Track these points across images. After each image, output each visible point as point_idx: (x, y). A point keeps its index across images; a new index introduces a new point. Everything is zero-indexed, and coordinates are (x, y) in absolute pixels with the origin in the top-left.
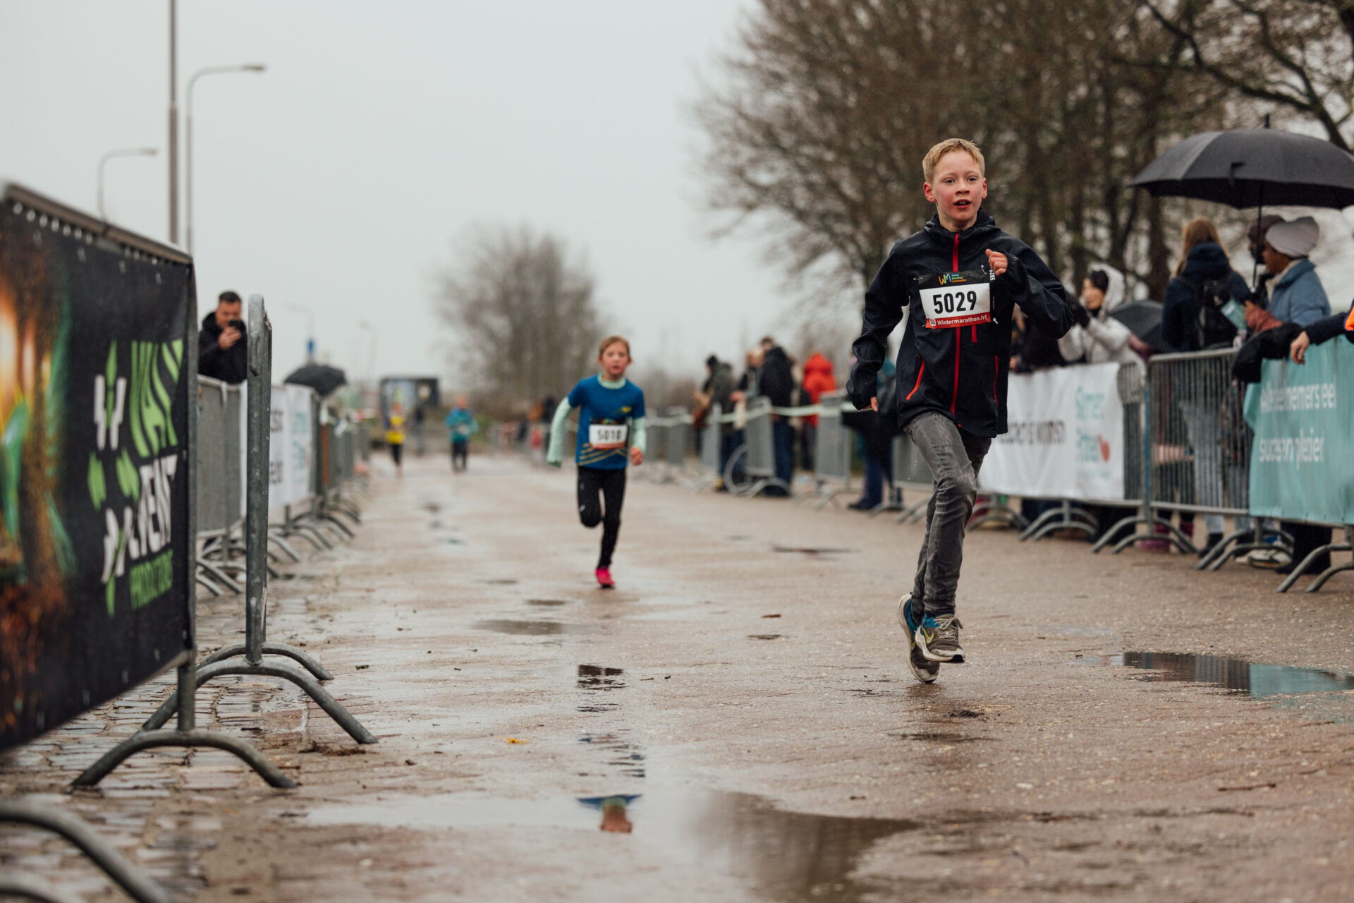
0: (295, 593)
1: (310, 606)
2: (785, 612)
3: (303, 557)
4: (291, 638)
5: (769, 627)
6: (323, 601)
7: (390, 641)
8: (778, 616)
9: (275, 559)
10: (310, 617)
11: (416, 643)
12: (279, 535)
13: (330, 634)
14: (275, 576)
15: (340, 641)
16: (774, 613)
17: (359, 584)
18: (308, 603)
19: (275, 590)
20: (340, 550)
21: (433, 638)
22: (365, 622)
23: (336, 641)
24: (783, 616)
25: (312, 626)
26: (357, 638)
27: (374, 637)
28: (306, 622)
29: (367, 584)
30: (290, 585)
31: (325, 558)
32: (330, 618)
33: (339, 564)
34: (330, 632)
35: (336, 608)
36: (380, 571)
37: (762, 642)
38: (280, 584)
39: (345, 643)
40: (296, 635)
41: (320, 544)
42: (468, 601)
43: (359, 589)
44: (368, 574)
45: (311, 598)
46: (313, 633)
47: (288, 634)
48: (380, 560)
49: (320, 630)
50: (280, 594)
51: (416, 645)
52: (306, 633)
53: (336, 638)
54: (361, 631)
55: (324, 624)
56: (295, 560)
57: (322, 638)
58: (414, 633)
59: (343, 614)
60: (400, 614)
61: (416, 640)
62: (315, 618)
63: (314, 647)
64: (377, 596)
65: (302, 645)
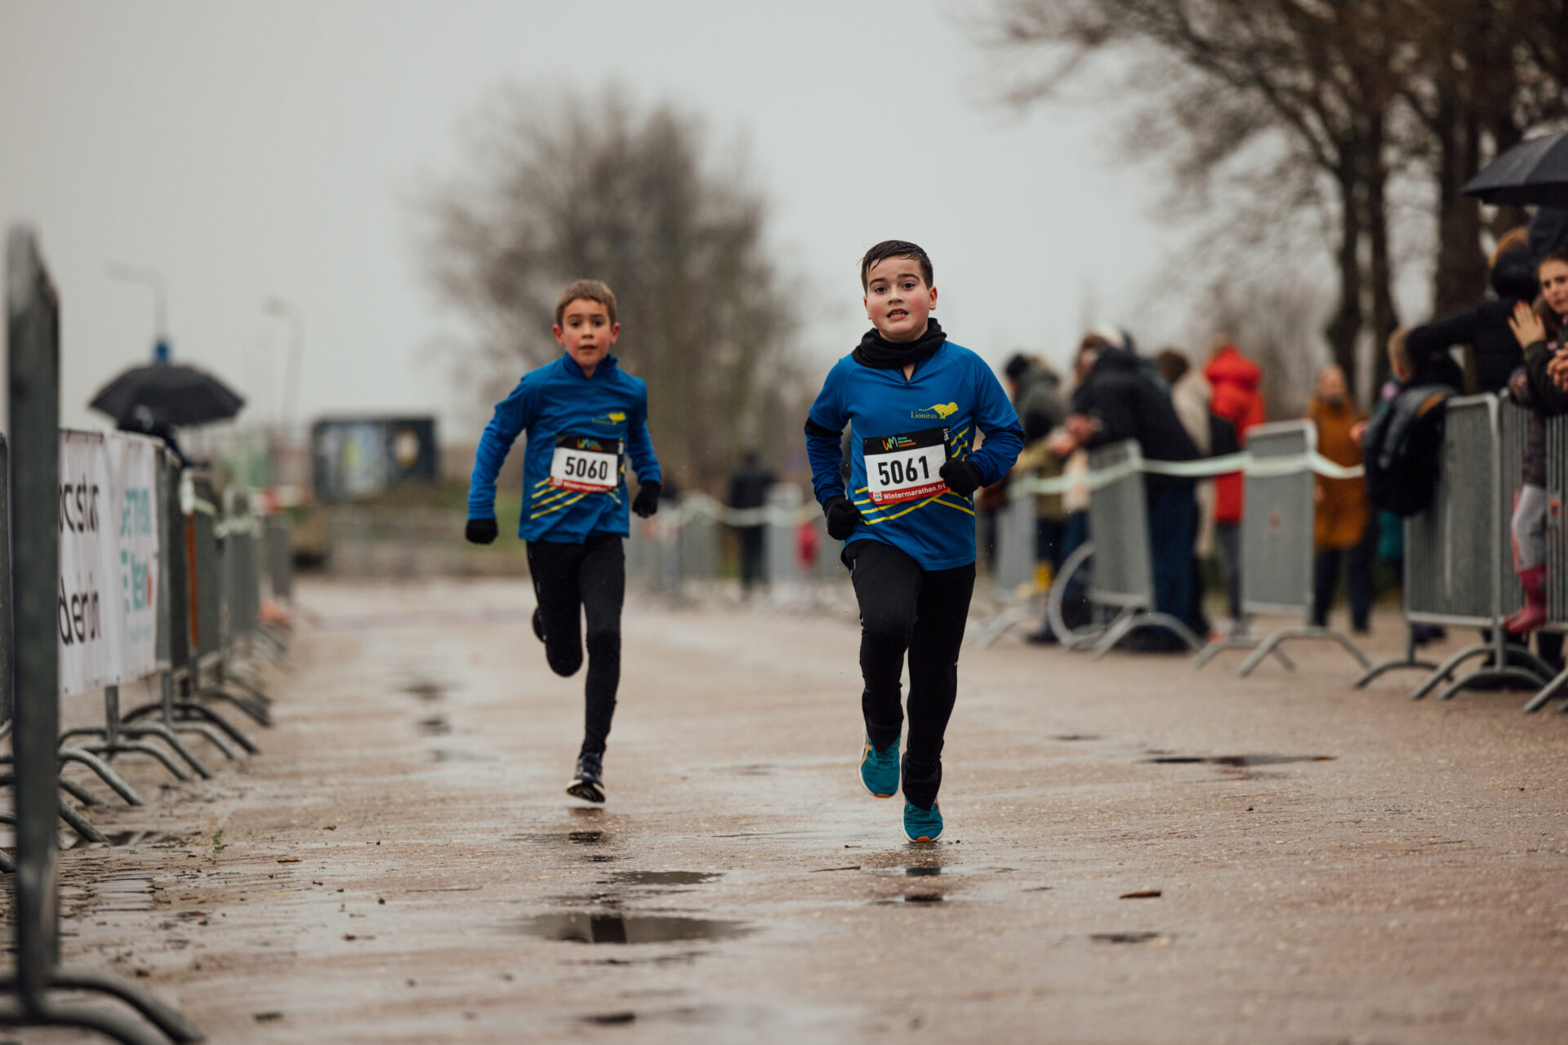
0: (128, 869)
1: (158, 894)
2: (1171, 886)
3: (150, 796)
4: (118, 960)
5: (1134, 916)
6: (188, 885)
7: (330, 962)
8: (1155, 894)
9: (87, 801)
10: (159, 917)
11: (384, 964)
12: (95, 752)
13: (201, 951)
14: (85, 836)
15: (222, 964)
16: (1146, 888)
17: (263, 849)
18: (154, 889)
19: (87, 862)
20: (224, 780)
21: (419, 954)
22: (275, 924)
23: (214, 965)
24: (1165, 895)
25: (163, 934)
26: (258, 956)
27: (294, 954)
28: (148, 928)
29: (281, 849)
30: (116, 853)
31: (194, 798)
32: (201, 919)
33: (222, 811)
34: (202, 946)
35: (216, 899)
36: (310, 820)
37: (1119, 947)
38: (96, 850)
39: (231, 968)
40: (129, 954)
41: (183, 768)
42: (496, 879)
43: (265, 859)
44: (284, 827)
45: (159, 879)
46: (165, 949)
47: (112, 952)
48: (310, 800)
49: (182, 944)
50: (94, 871)
51: (382, 970)
52: (150, 950)
53: (211, 958)
54: (266, 944)
55: (189, 930)
56: (132, 802)
57: (183, 959)
58: (380, 946)
59: (228, 910)
60: (351, 907)
61: (383, 958)
62: (170, 920)
63: (166, 978)
64: (304, 871)
65: (141, 974)
